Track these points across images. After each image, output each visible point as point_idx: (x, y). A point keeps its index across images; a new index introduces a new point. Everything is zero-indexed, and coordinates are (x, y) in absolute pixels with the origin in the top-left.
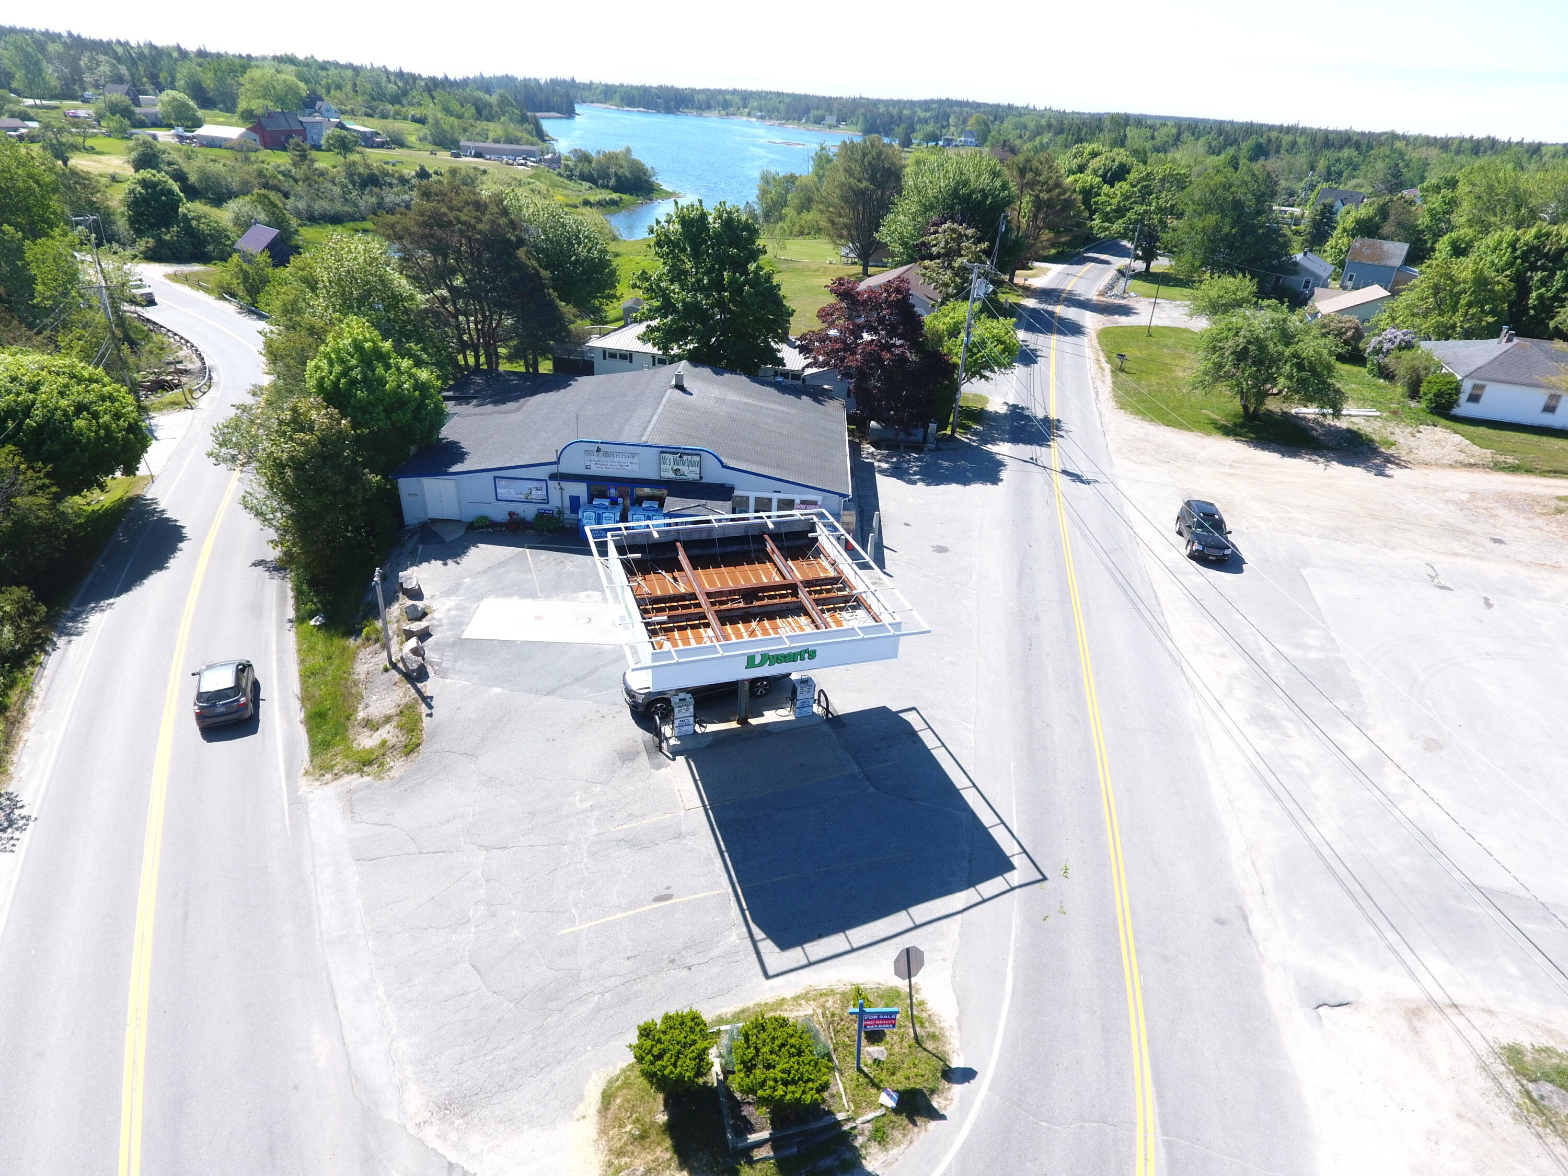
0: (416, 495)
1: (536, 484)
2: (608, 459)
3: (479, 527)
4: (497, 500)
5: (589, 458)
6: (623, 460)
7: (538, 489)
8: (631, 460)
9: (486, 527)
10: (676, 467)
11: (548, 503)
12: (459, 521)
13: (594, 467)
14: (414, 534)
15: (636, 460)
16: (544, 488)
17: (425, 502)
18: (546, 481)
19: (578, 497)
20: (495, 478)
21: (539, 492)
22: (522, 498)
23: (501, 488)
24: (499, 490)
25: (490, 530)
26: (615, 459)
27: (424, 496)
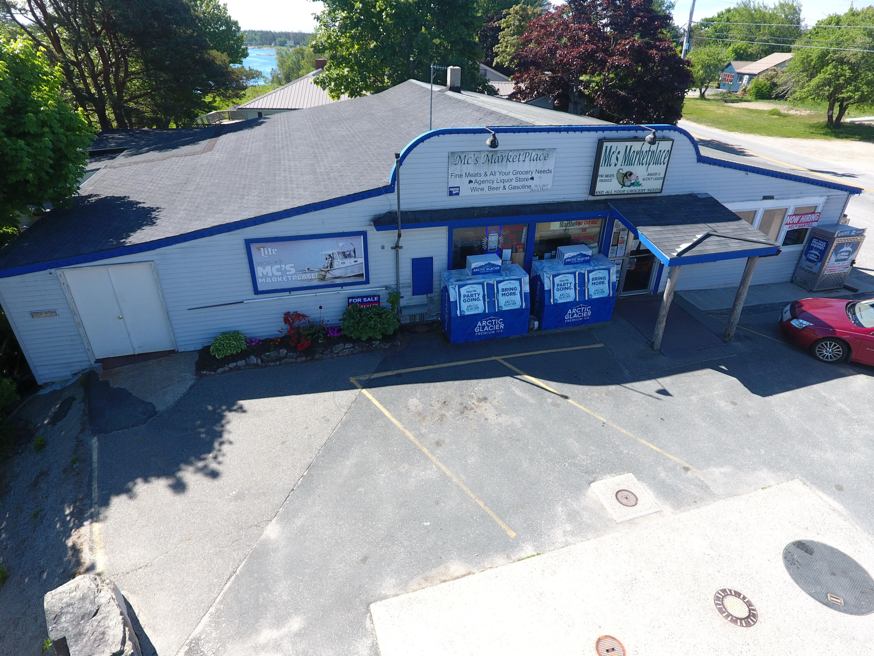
0: (52, 313)
1: (343, 244)
2: (496, 168)
3: (228, 360)
4: (257, 292)
5: (457, 169)
6: (527, 166)
7: (345, 255)
8: (539, 165)
9: (243, 355)
10: (626, 169)
11: (367, 282)
12: (172, 352)
13: (465, 190)
14: (67, 405)
15: (550, 164)
16: (360, 252)
17: (80, 324)
18: (364, 234)
19: (429, 261)
20: (248, 243)
21: (349, 262)
22: (313, 278)
23: (263, 264)
24: (259, 271)
25: (253, 359)
26: (510, 167)
27: (74, 313)
